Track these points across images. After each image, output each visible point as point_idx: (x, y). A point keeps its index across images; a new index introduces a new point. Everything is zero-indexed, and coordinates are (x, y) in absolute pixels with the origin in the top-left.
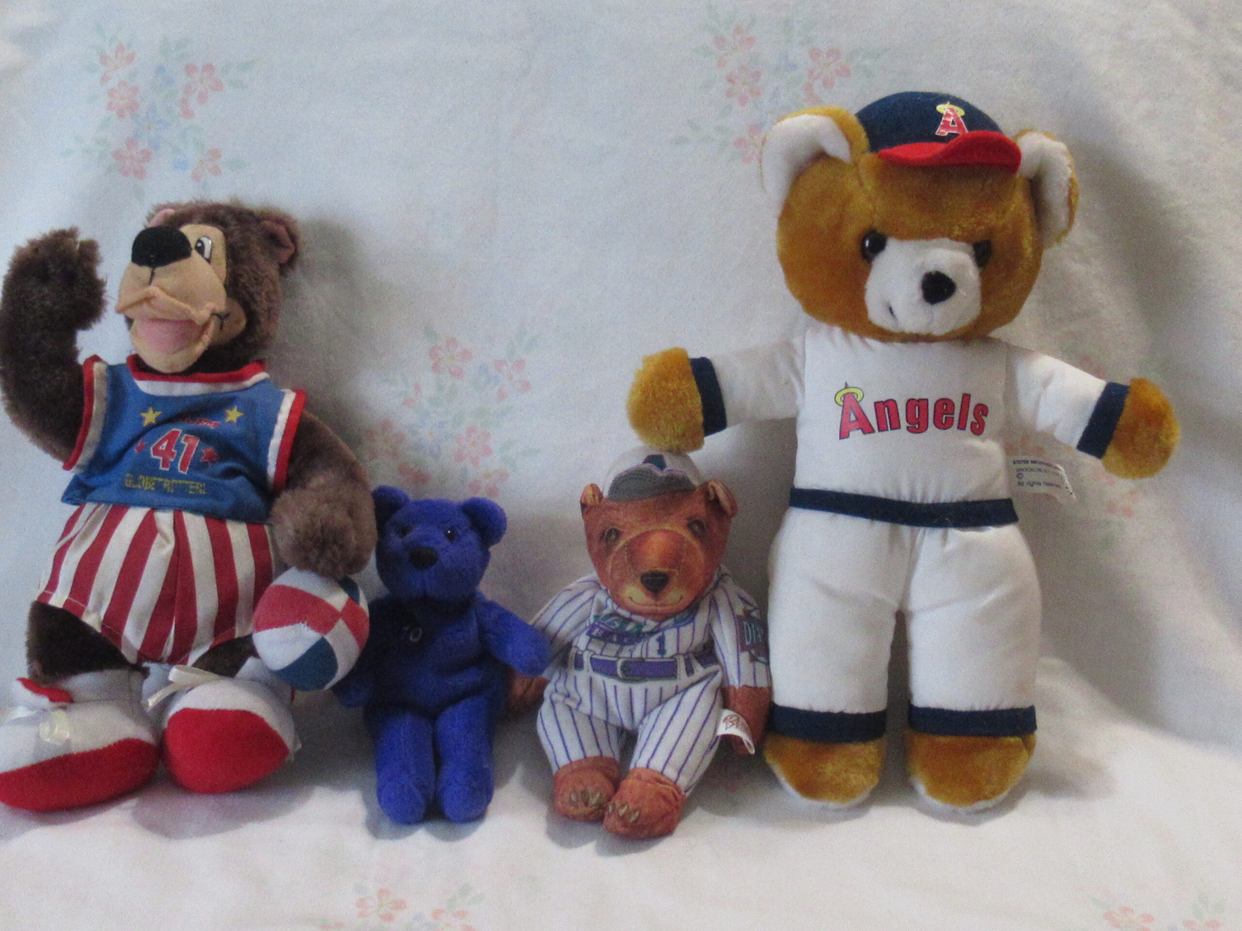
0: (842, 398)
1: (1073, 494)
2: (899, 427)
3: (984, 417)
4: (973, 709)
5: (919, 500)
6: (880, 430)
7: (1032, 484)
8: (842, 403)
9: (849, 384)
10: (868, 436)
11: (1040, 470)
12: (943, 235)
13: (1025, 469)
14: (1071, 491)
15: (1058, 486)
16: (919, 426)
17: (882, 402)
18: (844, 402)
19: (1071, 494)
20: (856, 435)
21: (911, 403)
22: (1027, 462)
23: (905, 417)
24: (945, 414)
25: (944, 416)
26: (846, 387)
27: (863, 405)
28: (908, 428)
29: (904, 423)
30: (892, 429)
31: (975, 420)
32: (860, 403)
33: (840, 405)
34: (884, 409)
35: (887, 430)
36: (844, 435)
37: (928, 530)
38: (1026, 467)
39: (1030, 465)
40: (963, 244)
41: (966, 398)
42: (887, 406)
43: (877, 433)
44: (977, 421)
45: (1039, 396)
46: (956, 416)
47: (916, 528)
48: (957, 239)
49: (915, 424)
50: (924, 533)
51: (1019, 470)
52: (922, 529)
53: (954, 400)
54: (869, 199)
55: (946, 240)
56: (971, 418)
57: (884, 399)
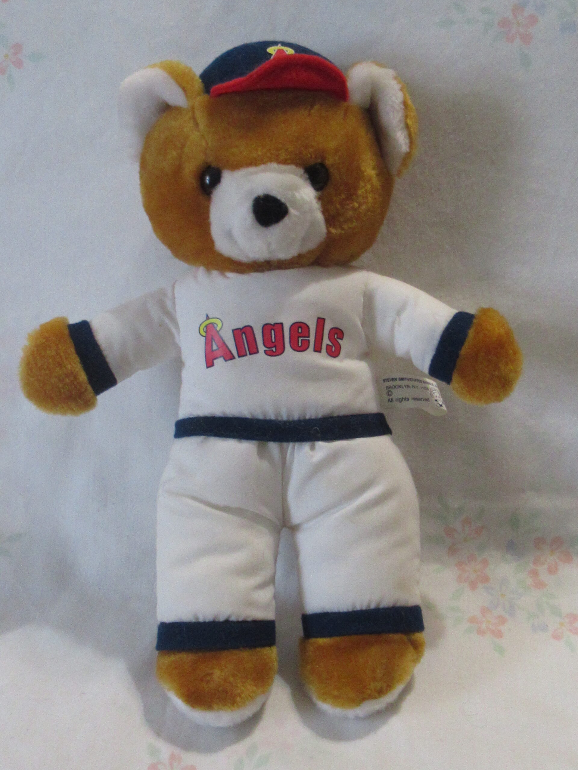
0: (205, 329)
1: (443, 405)
2: (257, 352)
3: (340, 341)
4: (355, 610)
5: (285, 418)
6: (239, 356)
7: (400, 400)
8: (204, 334)
9: (210, 316)
10: (230, 362)
11: (408, 386)
12: (271, 161)
13: (393, 387)
14: (441, 403)
15: (427, 400)
16: (276, 349)
17: (240, 329)
18: (206, 332)
19: (441, 406)
20: (219, 362)
21: (267, 328)
22: (396, 379)
23: (262, 342)
24: (300, 337)
25: (300, 339)
26: (208, 318)
27: (222, 333)
28: (265, 351)
29: (262, 348)
30: (250, 354)
31: (330, 343)
32: (220, 332)
33: (204, 336)
34: (242, 335)
35: (246, 355)
36: (210, 364)
37: (297, 445)
38: (395, 385)
39: (398, 383)
40: (293, 167)
41: (321, 322)
42: (244, 333)
43: (237, 360)
44: (332, 344)
45: (393, 323)
46: (312, 339)
47: (285, 444)
48: (285, 162)
49: (272, 347)
50: (293, 448)
51: (388, 388)
52: (291, 445)
53: (309, 324)
54: (203, 136)
55: (275, 165)
56: (326, 341)
57: (241, 327)
